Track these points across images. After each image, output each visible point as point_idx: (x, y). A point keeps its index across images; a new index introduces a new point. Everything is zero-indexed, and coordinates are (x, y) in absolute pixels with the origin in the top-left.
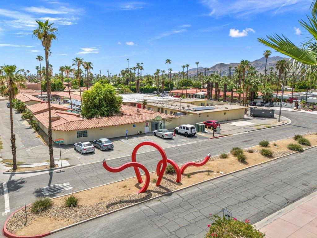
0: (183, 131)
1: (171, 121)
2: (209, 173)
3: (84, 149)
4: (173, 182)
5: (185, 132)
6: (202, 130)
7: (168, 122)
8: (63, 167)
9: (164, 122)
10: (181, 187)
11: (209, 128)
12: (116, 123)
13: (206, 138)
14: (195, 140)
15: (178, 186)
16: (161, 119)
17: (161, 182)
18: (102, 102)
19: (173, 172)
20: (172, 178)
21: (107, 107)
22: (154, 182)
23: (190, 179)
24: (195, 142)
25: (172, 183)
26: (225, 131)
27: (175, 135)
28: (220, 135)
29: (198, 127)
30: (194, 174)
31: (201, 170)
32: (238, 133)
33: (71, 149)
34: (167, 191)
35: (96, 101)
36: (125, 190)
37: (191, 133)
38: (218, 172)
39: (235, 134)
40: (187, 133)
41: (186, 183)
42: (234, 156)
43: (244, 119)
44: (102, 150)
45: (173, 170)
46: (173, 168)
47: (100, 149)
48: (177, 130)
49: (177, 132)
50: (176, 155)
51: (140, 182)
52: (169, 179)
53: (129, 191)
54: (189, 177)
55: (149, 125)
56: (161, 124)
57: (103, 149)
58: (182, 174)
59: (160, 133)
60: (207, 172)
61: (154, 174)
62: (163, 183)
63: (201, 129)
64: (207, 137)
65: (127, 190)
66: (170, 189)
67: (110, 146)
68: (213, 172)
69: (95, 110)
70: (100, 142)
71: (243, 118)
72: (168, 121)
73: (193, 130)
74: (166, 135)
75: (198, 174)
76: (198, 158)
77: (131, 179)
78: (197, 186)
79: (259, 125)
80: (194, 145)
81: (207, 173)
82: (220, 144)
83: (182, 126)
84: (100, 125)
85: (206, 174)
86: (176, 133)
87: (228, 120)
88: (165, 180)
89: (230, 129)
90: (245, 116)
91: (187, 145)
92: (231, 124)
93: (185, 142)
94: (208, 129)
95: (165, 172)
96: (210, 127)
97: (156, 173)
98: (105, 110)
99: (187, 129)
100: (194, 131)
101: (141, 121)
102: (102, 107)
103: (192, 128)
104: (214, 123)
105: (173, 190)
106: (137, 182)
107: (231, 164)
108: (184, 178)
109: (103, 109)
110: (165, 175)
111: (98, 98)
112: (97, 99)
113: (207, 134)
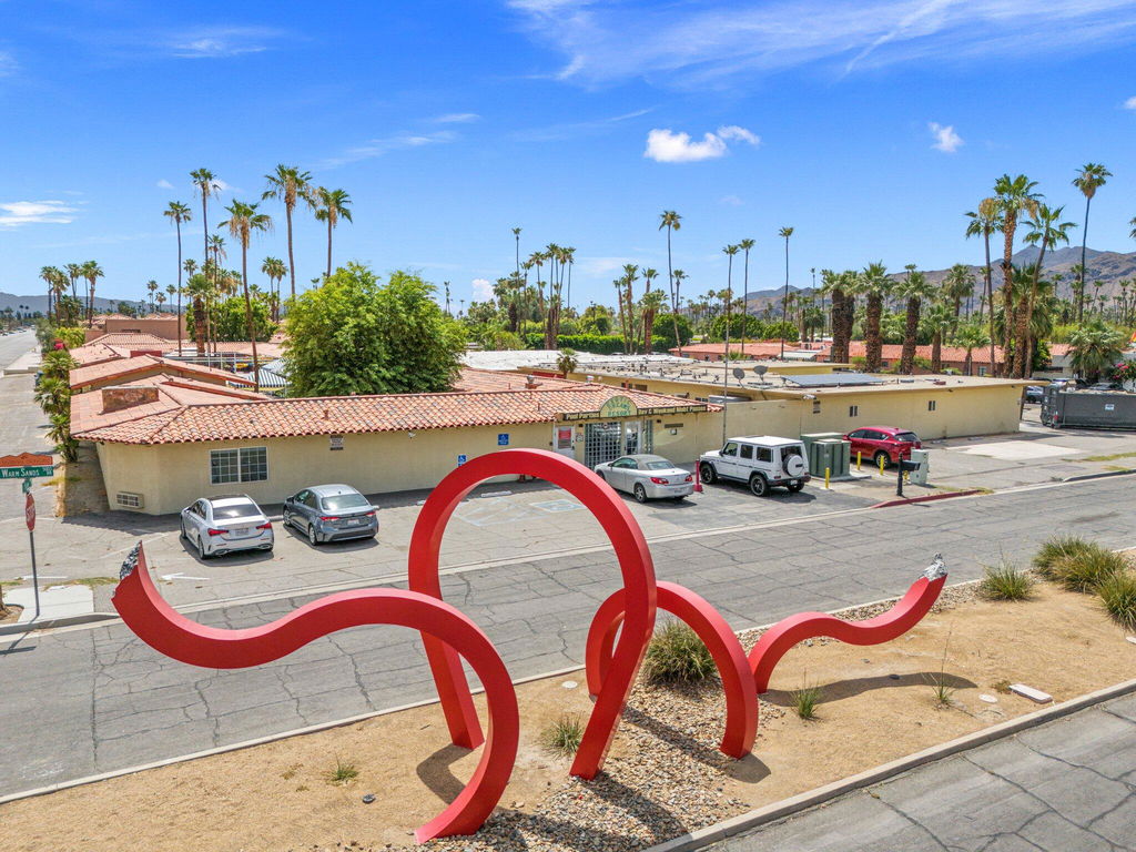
0: (740, 468)
1: (681, 425)
2: (947, 691)
3: (212, 533)
4: (701, 754)
5: (754, 474)
6: (837, 471)
7: (668, 431)
8: (44, 626)
9: (649, 429)
10: (761, 800)
11: (864, 462)
12: (412, 421)
13: (861, 503)
14: (806, 510)
15: (737, 788)
16: (634, 413)
17: (613, 750)
18: (371, 341)
19: (697, 676)
20: (691, 721)
21: (391, 364)
22: (562, 744)
23: (821, 733)
24: (809, 519)
25: (690, 761)
26: (946, 475)
27: (699, 489)
28: (933, 493)
29: (815, 450)
30: (840, 696)
31: (881, 671)
32: (1020, 484)
33: (163, 535)
34: (654, 828)
35: (345, 336)
36: (332, 805)
37: (784, 477)
38: (1003, 688)
39: (1005, 488)
40: (764, 477)
41: (794, 765)
42: (1070, 590)
43: (1023, 435)
44: (318, 544)
45: (697, 661)
46: (694, 649)
47: (308, 537)
48: (712, 466)
49: (708, 475)
50: (714, 575)
51: (464, 739)
52: (668, 729)
53: (360, 810)
54: (806, 714)
55: (573, 438)
56: (635, 435)
57: (320, 539)
58: (762, 689)
59: (625, 474)
60: (933, 684)
61: (570, 685)
62: (625, 752)
63: (831, 462)
64: (864, 499)
65: (348, 803)
66: (676, 811)
67: (356, 522)
68: (966, 684)
69: (339, 375)
70: (312, 500)
71: (1014, 433)
72: (667, 426)
73: (794, 459)
74: (656, 480)
75: (868, 694)
76: (845, 597)
77: (408, 717)
78: (880, 790)
79: (1106, 455)
80: (805, 530)
81: (931, 691)
82: (944, 527)
83: (735, 444)
84: (330, 426)
85: (929, 701)
86: (705, 480)
87: (945, 438)
88: (641, 731)
89: (972, 470)
90: (1023, 427)
91: (769, 529)
92: (966, 449)
93: (756, 518)
94: (863, 468)
95: (638, 678)
96: (871, 458)
97: (583, 676)
98: (384, 379)
99: (765, 454)
100: (798, 466)
101: (537, 417)
102: (368, 362)
103: (787, 452)
104: (891, 438)
105: (698, 825)
106: (446, 739)
107: (1072, 637)
108: (774, 724)
109: (371, 372)
110: (638, 695)
111: (351, 322)
112: (346, 328)
113: (863, 486)
